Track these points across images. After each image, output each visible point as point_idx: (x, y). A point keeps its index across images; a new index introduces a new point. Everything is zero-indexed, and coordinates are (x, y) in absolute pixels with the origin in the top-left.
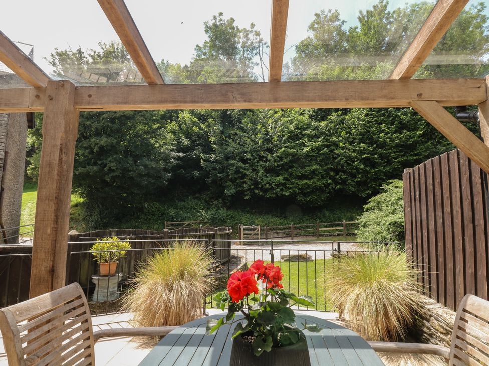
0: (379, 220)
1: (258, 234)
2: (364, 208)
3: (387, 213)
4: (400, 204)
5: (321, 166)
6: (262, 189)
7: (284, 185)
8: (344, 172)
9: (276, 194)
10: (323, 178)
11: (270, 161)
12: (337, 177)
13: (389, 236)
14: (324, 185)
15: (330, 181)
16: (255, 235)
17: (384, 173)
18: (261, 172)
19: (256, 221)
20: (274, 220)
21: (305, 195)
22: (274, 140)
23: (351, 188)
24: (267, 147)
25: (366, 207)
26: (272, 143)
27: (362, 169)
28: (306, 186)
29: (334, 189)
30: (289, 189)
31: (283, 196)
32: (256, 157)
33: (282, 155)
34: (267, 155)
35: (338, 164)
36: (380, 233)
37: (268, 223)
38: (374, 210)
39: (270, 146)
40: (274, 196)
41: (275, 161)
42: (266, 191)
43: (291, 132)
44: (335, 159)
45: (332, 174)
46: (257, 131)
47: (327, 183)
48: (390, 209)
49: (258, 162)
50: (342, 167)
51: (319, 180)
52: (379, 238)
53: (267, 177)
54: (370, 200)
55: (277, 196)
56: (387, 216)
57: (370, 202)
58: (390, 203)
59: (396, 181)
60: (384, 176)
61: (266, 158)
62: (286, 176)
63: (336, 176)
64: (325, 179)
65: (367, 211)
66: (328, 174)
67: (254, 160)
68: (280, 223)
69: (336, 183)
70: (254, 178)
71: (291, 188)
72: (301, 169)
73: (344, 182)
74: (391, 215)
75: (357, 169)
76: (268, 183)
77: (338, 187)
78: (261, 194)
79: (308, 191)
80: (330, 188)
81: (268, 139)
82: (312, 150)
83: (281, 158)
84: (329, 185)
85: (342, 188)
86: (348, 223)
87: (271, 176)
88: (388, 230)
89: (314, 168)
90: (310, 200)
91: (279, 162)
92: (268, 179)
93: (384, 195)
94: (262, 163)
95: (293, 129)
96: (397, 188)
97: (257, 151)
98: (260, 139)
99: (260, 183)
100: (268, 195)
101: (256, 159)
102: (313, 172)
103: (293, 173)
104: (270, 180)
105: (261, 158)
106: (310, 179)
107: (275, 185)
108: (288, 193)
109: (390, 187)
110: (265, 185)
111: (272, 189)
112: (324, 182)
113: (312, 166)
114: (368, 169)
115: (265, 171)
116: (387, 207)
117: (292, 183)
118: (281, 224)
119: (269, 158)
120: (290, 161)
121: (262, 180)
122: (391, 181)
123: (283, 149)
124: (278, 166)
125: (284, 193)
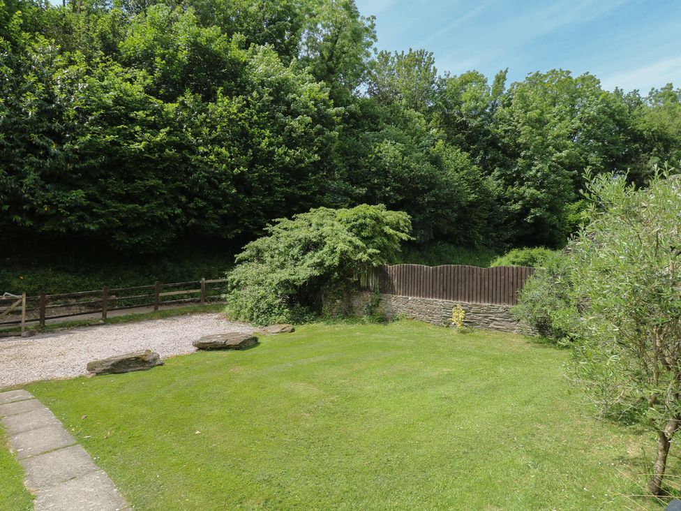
0: (262, 277)
1: (19, 312)
2: (235, 258)
3: (274, 266)
4: (291, 253)
5: (165, 181)
6: (31, 213)
7: (87, 209)
8: (204, 198)
9: (68, 225)
10: (166, 204)
11: (55, 157)
12: (191, 205)
13: (278, 301)
14: (169, 216)
15: (178, 211)
16: (13, 312)
17: (262, 205)
18: (31, 177)
19: (15, 283)
20: (59, 278)
21: (130, 232)
22: (68, 116)
23: (213, 224)
24: (50, 128)
25: (239, 257)
26: (61, 121)
27: (232, 196)
28: (136, 215)
29: (184, 224)
30: (96, 216)
31: (83, 230)
32: (20, 143)
33: (85, 149)
34: (47, 142)
35: (195, 182)
36: (264, 297)
37: (47, 285)
38: (253, 261)
39: (57, 125)
40: (63, 230)
41: (67, 160)
42: (43, 218)
43: (107, 108)
44: (190, 174)
45: (184, 199)
46: (24, 87)
47: (174, 213)
48: (278, 260)
49: (24, 155)
50: (202, 188)
51: (160, 206)
52: (263, 305)
53: (48, 191)
54: (247, 246)
55: (69, 230)
56: (273, 271)
57: (244, 250)
58: (277, 252)
59: (285, 219)
60: (262, 210)
61: (46, 149)
62: (93, 190)
63: (190, 203)
64: (170, 206)
65: (240, 262)
66: (176, 199)
67: (13, 148)
68: (74, 284)
69: (189, 216)
70: (12, 188)
71: (102, 216)
72: (125, 183)
73: (201, 213)
74: (279, 270)
75: (225, 195)
76: (49, 203)
77: (193, 221)
78: (29, 223)
79: (138, 224)
80: (178, 221)
81: (53, 111)
82: (148, 149)
83: (82, 156)
84: (176, 216)
85: (198, 223)
86: (209, 281)
87: (58, 189)
88: (276, 292)
89: (152, 182)
90: (140, 242)
91: (76, 162)
92: (50, 195)
93: (268, 239)
94: (34, 159)
95: (110, 102)
96: (285, 229)
97: (23, 131)
98: (30, 106)
99: (27, 201)
100: (46, 227)
101: (19, 147)
102: (150, 191)
103: (108, 187)
104: (54, 197)
105: (33, 148)
106: (142, 204)
107: (66, 208)
108: (97, 226)
109: (276, 228)
110: (41, 206)
111: (58, 216)
112: (169, 210)
113: (148, 180)
114: (241, 196)
115: (42, 176)
116: (272, 257)
117: (106, 206)
118: (77, 286)
119: (54, 149)
120: (103, 166)
121: (33, 195)
122: (277, 220)
123: (89, 137)
124: (75, 171)
125: (86, 226)
